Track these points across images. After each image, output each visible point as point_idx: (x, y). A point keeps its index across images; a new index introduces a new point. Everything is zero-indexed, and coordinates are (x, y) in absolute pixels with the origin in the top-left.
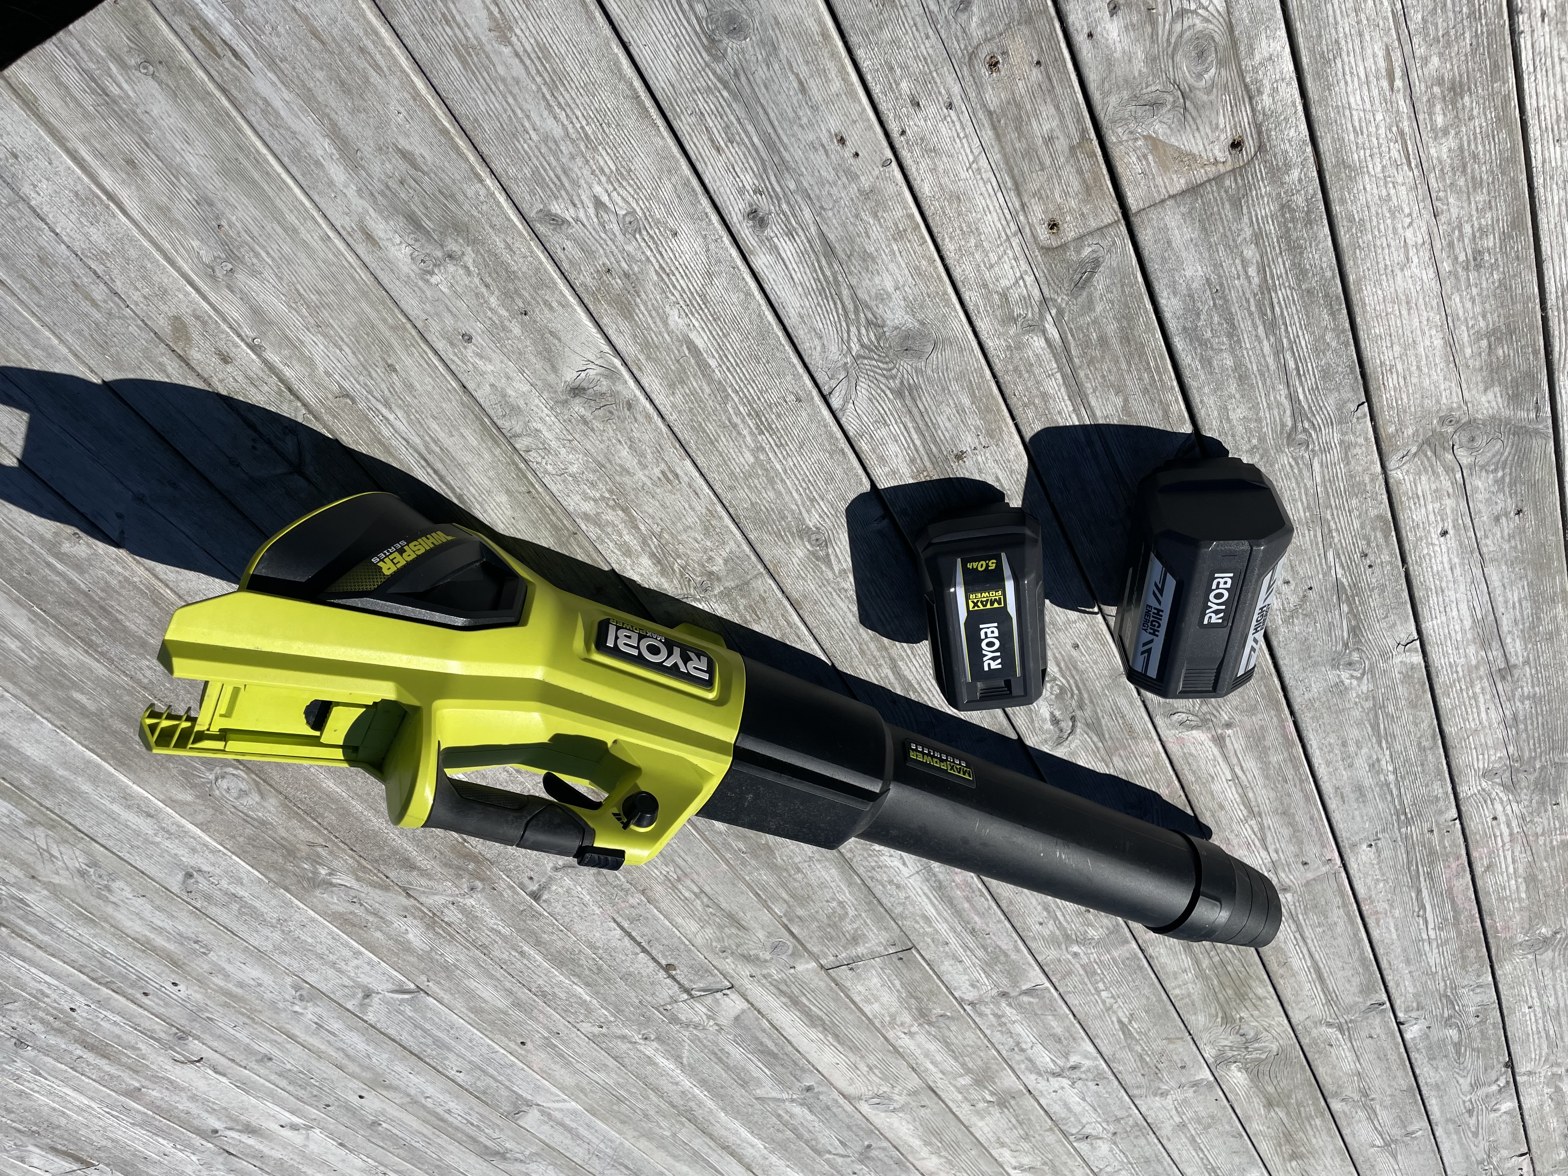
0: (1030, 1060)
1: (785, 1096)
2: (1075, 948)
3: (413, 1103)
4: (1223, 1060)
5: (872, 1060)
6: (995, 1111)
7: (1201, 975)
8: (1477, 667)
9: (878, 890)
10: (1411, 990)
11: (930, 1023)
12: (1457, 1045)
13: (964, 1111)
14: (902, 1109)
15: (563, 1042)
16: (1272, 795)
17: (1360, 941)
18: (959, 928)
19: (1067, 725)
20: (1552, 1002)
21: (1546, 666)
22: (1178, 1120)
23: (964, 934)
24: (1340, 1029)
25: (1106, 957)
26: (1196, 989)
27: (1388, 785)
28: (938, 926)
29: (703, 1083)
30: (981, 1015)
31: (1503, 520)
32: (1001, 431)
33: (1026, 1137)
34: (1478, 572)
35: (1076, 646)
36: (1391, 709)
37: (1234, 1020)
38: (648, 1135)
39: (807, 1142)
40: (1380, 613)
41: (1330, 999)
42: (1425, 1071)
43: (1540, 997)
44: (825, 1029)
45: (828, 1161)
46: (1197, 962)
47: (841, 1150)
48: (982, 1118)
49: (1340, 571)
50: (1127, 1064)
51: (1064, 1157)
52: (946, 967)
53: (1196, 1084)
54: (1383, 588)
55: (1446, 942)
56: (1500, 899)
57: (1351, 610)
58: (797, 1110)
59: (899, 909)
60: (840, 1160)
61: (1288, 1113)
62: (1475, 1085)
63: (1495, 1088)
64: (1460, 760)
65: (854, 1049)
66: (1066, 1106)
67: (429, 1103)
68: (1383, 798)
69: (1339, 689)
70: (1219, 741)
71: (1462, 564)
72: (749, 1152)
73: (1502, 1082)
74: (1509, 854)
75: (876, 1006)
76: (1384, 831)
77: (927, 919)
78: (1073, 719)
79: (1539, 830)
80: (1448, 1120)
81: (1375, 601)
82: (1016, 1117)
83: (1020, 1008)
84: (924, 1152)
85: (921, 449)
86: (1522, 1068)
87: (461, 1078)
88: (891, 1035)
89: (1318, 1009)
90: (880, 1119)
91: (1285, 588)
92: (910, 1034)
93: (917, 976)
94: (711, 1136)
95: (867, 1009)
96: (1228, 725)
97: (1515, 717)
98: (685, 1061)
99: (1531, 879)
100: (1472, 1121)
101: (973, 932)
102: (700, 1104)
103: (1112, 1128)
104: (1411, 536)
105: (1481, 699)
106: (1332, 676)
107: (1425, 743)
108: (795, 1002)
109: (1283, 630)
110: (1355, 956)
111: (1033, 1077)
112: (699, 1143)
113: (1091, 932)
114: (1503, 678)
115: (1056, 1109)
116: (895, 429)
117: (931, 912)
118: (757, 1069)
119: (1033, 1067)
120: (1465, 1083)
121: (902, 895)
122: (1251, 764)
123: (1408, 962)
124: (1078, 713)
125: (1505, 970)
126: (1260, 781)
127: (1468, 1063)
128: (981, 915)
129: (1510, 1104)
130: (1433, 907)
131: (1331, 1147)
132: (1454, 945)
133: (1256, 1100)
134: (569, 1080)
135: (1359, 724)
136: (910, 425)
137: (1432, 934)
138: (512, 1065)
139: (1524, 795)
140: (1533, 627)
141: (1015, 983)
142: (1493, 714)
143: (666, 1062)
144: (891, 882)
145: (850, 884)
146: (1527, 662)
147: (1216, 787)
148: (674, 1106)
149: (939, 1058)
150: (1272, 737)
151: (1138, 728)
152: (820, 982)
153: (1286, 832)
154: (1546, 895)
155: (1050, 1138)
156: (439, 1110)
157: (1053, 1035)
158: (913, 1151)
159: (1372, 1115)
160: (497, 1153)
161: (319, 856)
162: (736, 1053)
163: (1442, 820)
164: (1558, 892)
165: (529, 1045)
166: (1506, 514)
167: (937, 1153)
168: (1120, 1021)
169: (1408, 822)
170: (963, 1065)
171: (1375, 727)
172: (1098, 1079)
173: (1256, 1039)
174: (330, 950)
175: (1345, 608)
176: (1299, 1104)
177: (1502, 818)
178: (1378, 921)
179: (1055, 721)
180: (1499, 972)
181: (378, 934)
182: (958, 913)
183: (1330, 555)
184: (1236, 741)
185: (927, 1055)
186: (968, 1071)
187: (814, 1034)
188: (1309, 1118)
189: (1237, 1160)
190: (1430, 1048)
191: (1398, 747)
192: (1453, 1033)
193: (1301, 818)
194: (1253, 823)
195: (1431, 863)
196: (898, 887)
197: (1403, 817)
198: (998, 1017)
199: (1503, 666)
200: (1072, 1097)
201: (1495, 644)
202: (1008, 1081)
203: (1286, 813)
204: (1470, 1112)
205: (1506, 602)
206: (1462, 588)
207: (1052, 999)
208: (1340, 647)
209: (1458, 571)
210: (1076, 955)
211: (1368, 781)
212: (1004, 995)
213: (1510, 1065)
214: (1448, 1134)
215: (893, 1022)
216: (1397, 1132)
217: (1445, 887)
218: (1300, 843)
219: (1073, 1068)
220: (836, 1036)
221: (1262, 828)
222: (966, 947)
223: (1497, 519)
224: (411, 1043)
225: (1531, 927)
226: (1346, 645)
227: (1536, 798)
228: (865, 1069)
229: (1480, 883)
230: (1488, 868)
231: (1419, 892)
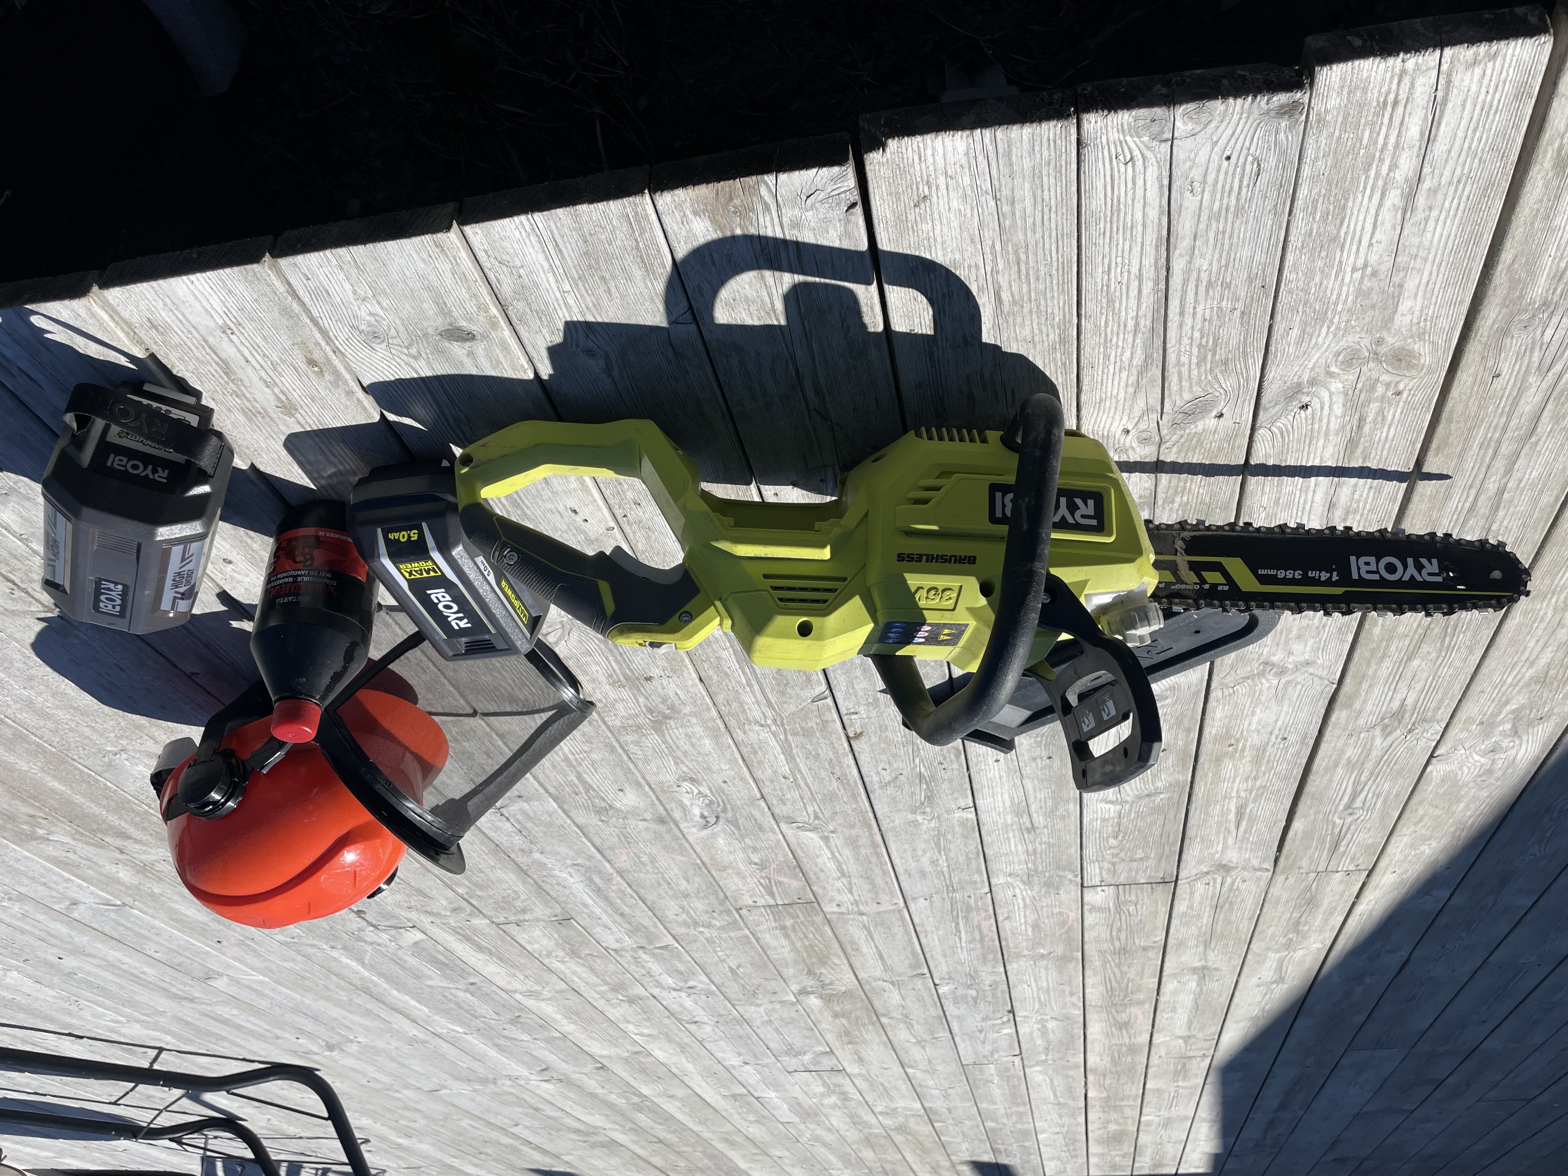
0: (657, 981)
1: (452, 986)
2: (701, 929)
3: (110, 966)
4: (803, 992)
5: (529, 972)
6: (626, 1005)
7: (794, 949)
8: (1012, 825)
9: (547, 888)
10: (945, 969)
11: (579, 957)
12: (975, 1000)
13: (601, 1004)
14: (549, 999)
15: (256, 943)
16: (860, 869)
17: (912, 944)
18: (611, 912)
19: (712, 820)
20: (1045, 984)
21: (1059, 831)
22: (766, 1018)
23: (614, 915)
24: (893, 983)
25: (724, 936)
26: (789, 956)
27: (943, 872)
28: (595, 910)
29: (381, 975)
30: (621, 956)
31: (1039, 761)
32: (682, 671)
33: (648, 1020)
34: (1018, 782)
35: (725, 782)
36: (949, 837)
37: (815, 974)
38: (328, 999)
39: (467, 1011)
40: (949, 792)
41: (887, 968)
42: (950, 1009)
43: (1036, 981)
44: (491, 953)
45: (483, 1022)
46: (792, 943)
47: (495, 1017)
48: (615, 1008)
49: (923, 769)
50: (733, 989)
51: (677, 1032)
52: (598, 931)
53: (782, 1002)
54: (951, 781)
55: (973, 949)
56: (1014, 934)
57: (928, 788)
58: (461, 994)
59: (564, 899)
60: (493, 1022)
61: (849, 1022)
62: (985, 1019)
63: (999, 1021)
64: (992, 866)
65: (514, 966)
66: (682, 1005)
67: (125, 967)
68: (938, 878)
69: (916, 824)
70: (826, 839)
71: (1008, 777)
72: (415, 1013)
73: (1005, 1019)
74: (1022, 914)
75: (536, 946)
76: (937, 893)
77: (586, 905)
78: (717, 817)
79: (1044, 904)
80: (964, 1034)
81: (945, 786)
82: (642, 1009)
83: (654, 955)
84: (565, 1022)
85: (618, 671)
86: (1020, 1013)
87: (157, 956)
88: (546, 961)
89: (879, 972)
90: (531, 1003)
91: (883, 772)
92: (562, 962)
93: (573, 933)
94: (383, 1003)
95: (529, 947)
96: (833, 832)
97: (1035, 851)
98: (366, 962)
99: (1036, 927)
100: (982, 1036)
101: (622, 915)
102: (376, 985)
103: (716, 1019)
104: (974, 760)
105: (1012, 841)
106: (911, 817)
107: (970, 855)
108: (467, 939)
109: (878, 792)
110: (909, 950)
111: (658, 990)
112: (372, 1005)
113: (715, 922)
114: (1029, 832)
115: (675, 1007)
116: (598, 658)
117: (590, 902)
118: (428, 969)
119: (659, 985)
120: (979, 1017)
121: (567, 892)
122: (847, 852)
123: (945, 956)
124: (722, 815)
125: (1012, 967)
126: (852, 861)
127: (982, 1007)
128: (631, 907)
129: (1009, 1030)
130: (966, 932)
131: (877, 1040)
132: (979, 952)
133: (826, 1014)
134: (258, 963)
135: (927, 841)
136: (611, 658)
137: (964, 945)
138: (207, 953)
139: (1036, 888)
140: (1052, 811)
141: (651, 942)
142: (1019, 847)
143: (348, 961)
144: (558, 884)
145: (524, 883)
146: (1046, 827)
147: (820, 861)
148: (351, 984)
149: (584, 975)
150: (864, 841)
151: (766, 826)
152: (493, 931)
153: (867, 887)
154: (1046, 935)
155: (667, 1021)
156: (136, 972)
157: (677, 971)
158: (554, 1020)
159: (910, 1027)
160: (186, 998)
161: (40, 823)
162: (413, 961)
163: (978, 892)
164: (1054, 934)
165: (225, 943)
166: (1041, 758)
167: (576, 1023)
168: (730, 967)
169: (954, 891)
170: (603, 980)
171: (938, 844)
172: (709, 994)
173: (831, 984)
174: (42, 876)
175: (924, 786)
176: (857, 1018)
177: (1019, 897)
178: (926, 936)
179: (703, 817)
180: (1008, 967)
181: (90, 871)
182: (611, 904)
183: (917, 761)
184: (836, 840)
185: (574, 973)
186: (606, 983)
187: (481, 956)
188: (864, 1025)
189: (808, 1041)
190: (955, 998)
191: (952, 855)
192: (973, 993)
193: (879, 881)
194: (844, 880)
195: (968, 912)
196: (564, 887)
197: (950, 888)
198: (635, 958)
199: (1029, 826)
200: (688, 1003)
201: (1026, 816)
202: (639, 990)
203: (868, 878)
204: (981, 1031)
205: (1035, 798)
206: (1006, 787)
207: (679, 953)
208: (918, 804)
209: (1005, 779)
210: (701, 932)
211: (929, 869)
212: (642, 948)
213: (1012, 1011)
214: (963, 1041)
215: (549, 954)
216: (927, 1037)
217: (976, 923)
218: (877, 894)
219: (690, 988)
220: (500, 959)
221: (850, 883)
222: (615, 922)
223: (1034, 759)
224: (115, 935)
225: (1033, 948)
226: (922, 804)
227: (1044, 889)
228: (522, 977)
229: (1000, 925)
230: (1007, 918)
231: (957, 924)
